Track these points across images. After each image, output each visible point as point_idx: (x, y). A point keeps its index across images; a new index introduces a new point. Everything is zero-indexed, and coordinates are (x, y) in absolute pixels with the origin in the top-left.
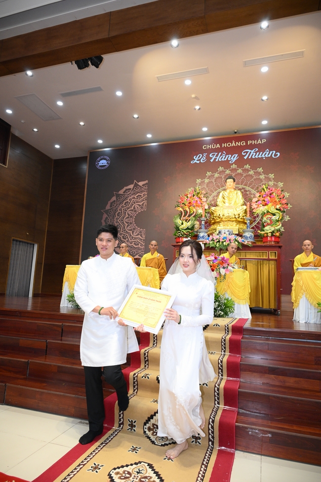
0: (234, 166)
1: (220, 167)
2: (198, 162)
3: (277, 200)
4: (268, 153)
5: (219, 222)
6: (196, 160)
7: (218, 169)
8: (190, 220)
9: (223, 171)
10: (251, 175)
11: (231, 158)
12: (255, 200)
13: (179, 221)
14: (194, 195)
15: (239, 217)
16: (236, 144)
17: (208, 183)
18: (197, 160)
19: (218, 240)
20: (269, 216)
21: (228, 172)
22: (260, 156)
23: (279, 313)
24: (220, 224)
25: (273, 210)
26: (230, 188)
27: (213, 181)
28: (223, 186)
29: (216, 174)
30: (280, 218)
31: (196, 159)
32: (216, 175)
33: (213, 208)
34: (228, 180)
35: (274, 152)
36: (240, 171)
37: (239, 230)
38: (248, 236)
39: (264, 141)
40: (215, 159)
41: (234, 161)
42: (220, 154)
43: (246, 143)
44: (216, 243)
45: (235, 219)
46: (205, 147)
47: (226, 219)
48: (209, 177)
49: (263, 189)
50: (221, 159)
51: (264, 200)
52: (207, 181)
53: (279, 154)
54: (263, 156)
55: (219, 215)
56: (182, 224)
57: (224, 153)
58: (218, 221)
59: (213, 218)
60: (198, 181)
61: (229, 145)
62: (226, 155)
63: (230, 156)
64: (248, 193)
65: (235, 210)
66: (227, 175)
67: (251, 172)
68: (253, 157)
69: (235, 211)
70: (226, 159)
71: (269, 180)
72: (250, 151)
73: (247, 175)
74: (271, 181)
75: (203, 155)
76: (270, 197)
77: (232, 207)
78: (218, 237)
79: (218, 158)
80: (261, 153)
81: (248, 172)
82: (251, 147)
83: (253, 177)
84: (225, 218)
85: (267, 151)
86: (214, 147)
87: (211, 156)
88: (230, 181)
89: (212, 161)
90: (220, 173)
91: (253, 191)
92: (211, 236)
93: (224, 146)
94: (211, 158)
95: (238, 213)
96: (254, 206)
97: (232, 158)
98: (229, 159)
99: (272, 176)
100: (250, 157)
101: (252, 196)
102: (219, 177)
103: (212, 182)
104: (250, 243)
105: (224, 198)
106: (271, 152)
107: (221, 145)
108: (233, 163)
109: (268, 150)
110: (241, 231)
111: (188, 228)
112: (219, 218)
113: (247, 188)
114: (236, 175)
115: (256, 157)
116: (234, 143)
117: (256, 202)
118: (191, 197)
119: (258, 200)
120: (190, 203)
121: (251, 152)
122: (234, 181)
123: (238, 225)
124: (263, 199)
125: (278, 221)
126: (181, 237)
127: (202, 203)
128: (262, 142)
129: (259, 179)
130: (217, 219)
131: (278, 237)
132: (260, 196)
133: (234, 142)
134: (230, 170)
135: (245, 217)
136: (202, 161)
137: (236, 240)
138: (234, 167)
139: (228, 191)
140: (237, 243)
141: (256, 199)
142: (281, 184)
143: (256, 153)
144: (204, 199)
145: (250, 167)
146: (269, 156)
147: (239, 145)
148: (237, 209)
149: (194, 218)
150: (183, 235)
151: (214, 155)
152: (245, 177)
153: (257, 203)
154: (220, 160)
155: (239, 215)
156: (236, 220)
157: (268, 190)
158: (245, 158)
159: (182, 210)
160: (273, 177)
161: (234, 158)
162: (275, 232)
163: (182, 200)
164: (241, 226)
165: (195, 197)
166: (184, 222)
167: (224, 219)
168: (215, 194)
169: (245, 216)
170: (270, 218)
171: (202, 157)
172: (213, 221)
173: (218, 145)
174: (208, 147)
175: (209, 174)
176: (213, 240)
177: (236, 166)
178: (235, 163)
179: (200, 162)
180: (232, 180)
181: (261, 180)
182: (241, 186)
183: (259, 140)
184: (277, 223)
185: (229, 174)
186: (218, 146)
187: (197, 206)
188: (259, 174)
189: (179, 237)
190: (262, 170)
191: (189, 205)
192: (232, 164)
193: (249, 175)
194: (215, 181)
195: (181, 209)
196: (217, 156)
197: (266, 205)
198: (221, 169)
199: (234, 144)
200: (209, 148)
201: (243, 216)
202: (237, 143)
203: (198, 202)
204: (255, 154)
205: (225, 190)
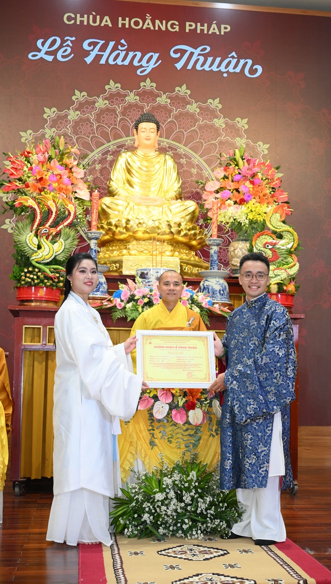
0: (148, 85)
1: (112, 82)
2: (50, 58)
3: (268, 191)
4: (234, 61)
5: (124, 242)
6: (43, 51)
7: (107, 87)
8: (58, 234)
9: (118, 94)
10: (191, 116)
11: (140, 61)
12: (212, 186)
13: (29, 239)
14: (50, 158)
15: (179, 232)
16: (154, 27)
17: (77, 123)
18: (47, 53)
19: (146, 300)
20: (269, 239)
21: (132, 98)
22: (214, 68)
23: (296, 487)
24: (130, 246)
25: (275, 222)
26: (147, 147)
27: (92, 118)
28: (118, 136)
29: (100, 100)
30: (295, 245)
31: (45, 49)
32: (101, 103)
33: (107, 200)
34: (143, 125)
35: (250, 62)
36: (163, 100)
37: (181, 266)
38: (217, 288)
39: (226, 29)
40: (99, 57)
41: (148, 70)
42: (112, 44)
43: (182, 27)
44: (143, 307)
45: (168, 237)
46: (69, 19)
47: (147, 236)
48: (81, 107)
49: (235, 160)
50: (115, 60)
51: (237, 190)
52: (73, 115)
53: (260, 69)
54: (222, 68)
55: (128, 221)
56: (39, 247)
57: (123, 45)
58: (122, 237)
59: (110, 229)
60: (50, 113)
61: (137, 23)
62: (128, 51)
63: (139, 54)
64: (183, 161)
65: (166, 209)
66: (131, 106)
67: (193, 108)
68: (198, 67)
69: (170, 215)
70: (126, 62)
71: (236, 132)
72: (190, 49)
73: (181, 114)
74: (241, 137)
75: (63, 41)
76: (253, 183)
77: (155, 200)
78: (146, 291)
79: (106, 54)
80: (218, 59)
81: (184, 107)
82: (195, 40)
83: (197, 120)
84: (145, 232)
85: (233, 57)
86: (94, 21)
87: (85, 45)
88: (147, 127)
89: (89, 60)
90: (111, 97)
91: (197, 159)
92: (122, 286)
93: (124, 25)
94: (88, 53)
95: (178, 220)
96: (210, 200)
97: (144, 63)
98: (136, 63)
99: (242, 123)
100: (190, 67)
101: (194, 171)
102: (107, 110)
103: (88, 120)
104: (226, 309)
105: (129, 171)
106: (242, 62)
107: (114, 21)
108: (146, 76)
109: (234, 54)
110: (187, 269)
111: (55, 261)
112: (127, 229)
113: (182, 149)
114: (153, 108)
115: (206, 67)
116: (148, 21)
117: (217, 192)
118: (42, 163)
119: (222, 189)
120: (41, 179)
121: (192, 54)
122: (158, 130)
123: (177, 253)
124: (233, 186)
125: (290, 252)
126: (36, 285)
127: (75, 182)
128: (220, 31)
129: (212, 127)
130: (121, 233)
131: (292, 295)
132: (226, 177)
133: (148, 17)
134: (138, 94)
135: (193, 232)
136: (59, 58)
137: (193, 301)
138: (148, 88)
139: (140, 152)
140: (197, 310)
141: (217, 186)
142: (263, 148)
143: (206, 56)
144: (79, 172)
145: (189, 92)
146: (238, 70)
147: (163, 28)
148: (172, 208)
149: (73, 233)
150: (42, 281)
151: (95, 44)
152: (176, 117)
153: (218, 195)
154: (111, 62)
155: (179, 225)
156: (173, 239)
157: (246, 164)
158: (179, 66)
159: (36, 206)
160: (246, 127)
161: (149, 63)
162: (286, 282)
163: (16, 169)
164: (185, 257)
165: (55, 163)
166: (43, 241)
167: (140, 235)
168: (96, 154)
169: (193, 229)
170: (271, 244)
171: (61, 47)
172: (107, 237)
173: (107, 18)
174: (79, 19)
175: (79, 96)
176: (132, 299)
177: (154, 85)
178: (153, 75)
179: (55, 58)
180: (153, 126)
181: (216, 131)
182: (166, 142)
183: (214, 26)
184: (290, 259)
185: (136, 105)
186: (107, 21)
187: (60, 190)
188: (212, 114)
189: (30, 285)
190: (220, 106)
191: (39, 185)
192: (144, 79)
193: (188, 114)
194: (98, 120)
195: (31, 203)
196: (103, 49)
197: (242, 202)
198: (113, 86)
199: (148, 24)
200: (82, 22)
201: (189, 230)
202: (157, 22)
203: (65, 177)
204: (202, 59)
205: (132, 149)
